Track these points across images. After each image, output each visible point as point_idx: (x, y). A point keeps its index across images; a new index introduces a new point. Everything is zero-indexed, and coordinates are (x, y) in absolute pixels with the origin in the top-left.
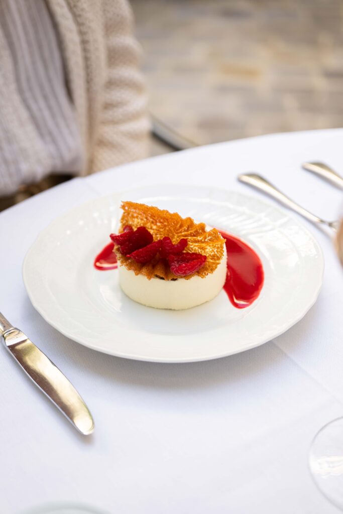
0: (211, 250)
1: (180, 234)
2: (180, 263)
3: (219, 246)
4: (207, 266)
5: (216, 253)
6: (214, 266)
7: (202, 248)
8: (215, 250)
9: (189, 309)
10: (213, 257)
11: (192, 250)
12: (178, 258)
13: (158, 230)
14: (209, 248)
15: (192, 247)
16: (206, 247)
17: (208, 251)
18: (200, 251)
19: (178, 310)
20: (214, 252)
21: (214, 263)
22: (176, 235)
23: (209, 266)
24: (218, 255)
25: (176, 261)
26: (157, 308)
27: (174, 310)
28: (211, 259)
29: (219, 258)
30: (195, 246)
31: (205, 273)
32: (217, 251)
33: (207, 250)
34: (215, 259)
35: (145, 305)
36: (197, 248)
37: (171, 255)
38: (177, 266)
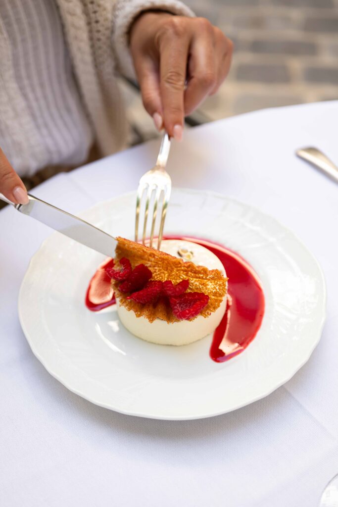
0: (213, 287)
1: (179, 269)
2: (182, 305)
3: (221, 283)
4: (210, 305)
5: (218, 290)
6: (217, 304)
7: (203, 284)
8: (217, 288)
9: (191, 343)
10: (215, 294)
11: (193, 285)
12: (180, 301)
13: (157, 263)
14: (210, 284)
15: (192, 282)
16: (207, 283)
17: (210, 287)
18: (201, 287)
19: (180, 346)
20: (216, 289)
21: (216, 301)
22: (176, 269)
23: (211, 304)
24: (220, 292)
25: (178, 303)
26: (159, 344)
27: (176, 346)
28: (213, 296)
29: (221, 296)
30: (195, 281)
31: (208, 313)
32: (219, 289)
33: (208, 287)
34: (217, 296)
35: (146, 341)
36: (198, 284)
37: (173, 299)
38: (180, 309)
